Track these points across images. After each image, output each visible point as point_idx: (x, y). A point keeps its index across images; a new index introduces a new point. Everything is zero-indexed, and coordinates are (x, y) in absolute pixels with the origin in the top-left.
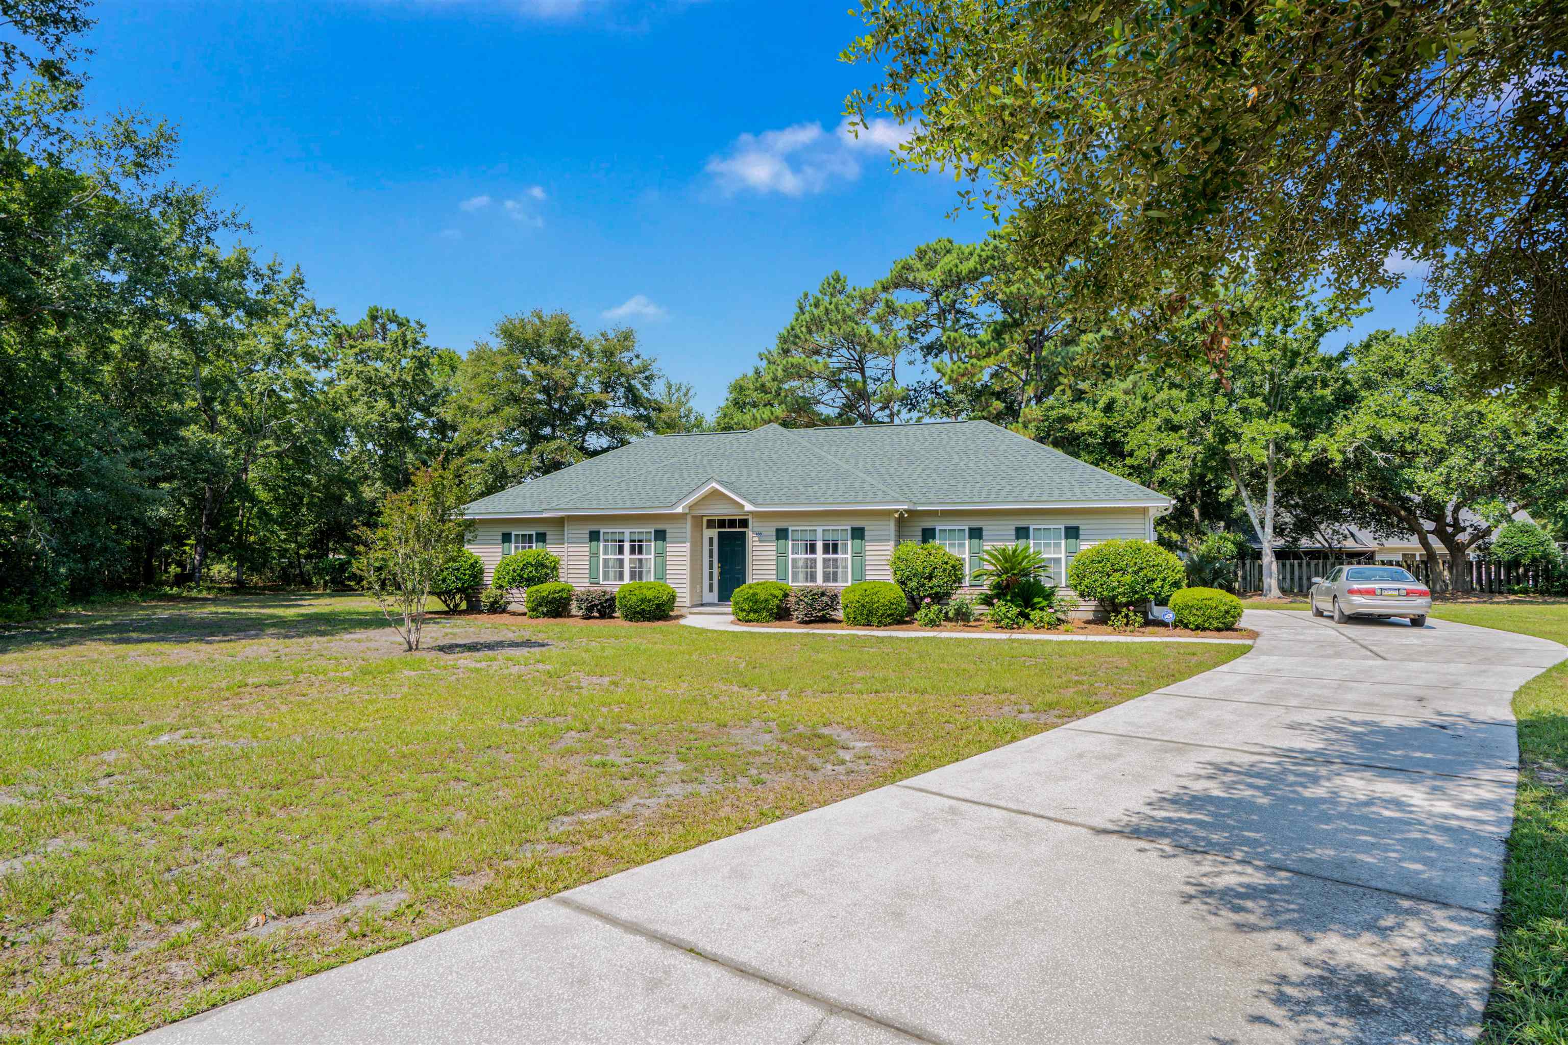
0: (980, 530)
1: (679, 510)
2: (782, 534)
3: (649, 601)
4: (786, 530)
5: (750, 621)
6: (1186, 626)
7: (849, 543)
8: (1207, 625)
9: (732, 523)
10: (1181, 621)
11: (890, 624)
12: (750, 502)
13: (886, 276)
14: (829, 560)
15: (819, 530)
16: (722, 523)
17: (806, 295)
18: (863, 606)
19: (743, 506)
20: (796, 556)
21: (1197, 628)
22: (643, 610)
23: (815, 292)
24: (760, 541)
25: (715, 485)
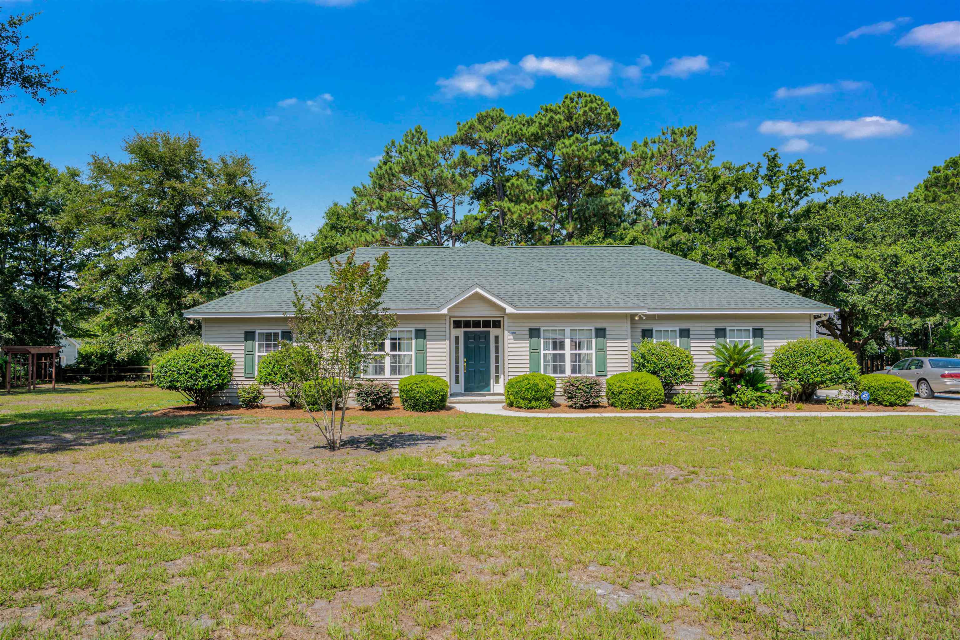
0: (688, 330)
1: (445, 311)
2: (534, 333)
3: (436, 392)
4: (538, 330)
5: (532, 408)
6: (880, 403)
7: (594, 340)
8: (898, 402)
9: (477, 324)
10: (875, 400)
11: (657, 408)
12: (512, 305)
13: (455, 133)
14: (576, 354)
15: (568, 330)
16: (467, 324)
17: (393, 143)
18: (638, 392)
19: (504, 310)
20: (547, 352)
21: (891, 405)
22: (432, 401)
23: (400, 141)
24: (515, 339)
25: (478, 290)
